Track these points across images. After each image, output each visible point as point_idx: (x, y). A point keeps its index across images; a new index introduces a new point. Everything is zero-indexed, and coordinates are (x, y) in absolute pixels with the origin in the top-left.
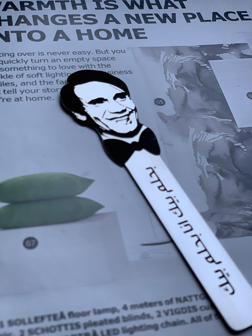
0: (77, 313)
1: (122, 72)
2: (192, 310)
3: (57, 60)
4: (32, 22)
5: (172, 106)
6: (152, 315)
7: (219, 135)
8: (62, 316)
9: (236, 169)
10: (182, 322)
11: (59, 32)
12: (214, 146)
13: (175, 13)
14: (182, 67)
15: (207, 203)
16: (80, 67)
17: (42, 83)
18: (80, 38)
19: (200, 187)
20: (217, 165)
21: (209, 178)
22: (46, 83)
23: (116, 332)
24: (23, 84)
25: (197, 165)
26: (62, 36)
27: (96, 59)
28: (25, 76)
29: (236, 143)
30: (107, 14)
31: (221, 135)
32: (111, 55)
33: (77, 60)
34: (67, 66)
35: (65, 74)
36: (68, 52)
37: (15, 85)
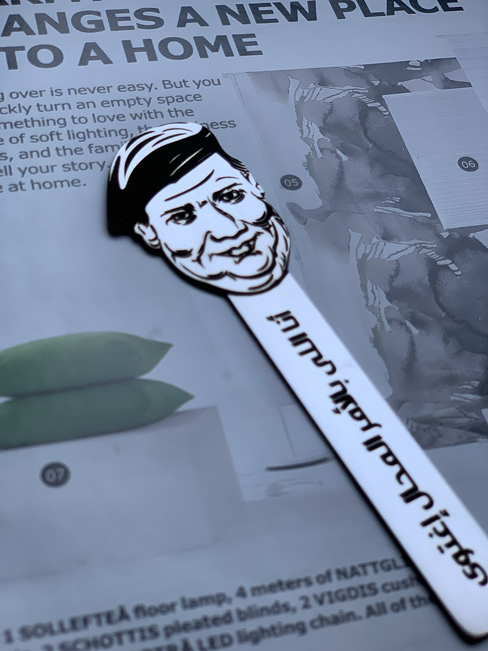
0: (151, 608)
1: (215, 124)
2: (367, 591)
3: (88, 103)
4: (33, 25)
5: (315, 190)
6: (292, 605)
7: (408, 245)
8: (123, 615)
9: (442, 311)
10: (350, 616)
11: (89, 47)
12: (398, 267)
14: (331, 111)
15: (390, 382)
17: (61, 152)
18: (131, 58)
19: (375, 350)
20: (406, 305)
21: (391, 331)
22: (68, 152)
23: (226, 640)
24: (24, 155)
25: (367, 305)
26: (96, 55)
27: (165, 99)
28: (27, 139)
29: (440, 260)
30: (182, 7)
31: (411, 246)
32: (193, 90)
33: (128, 103)
34: (107, 116)
35: (105, 131)
36: (108, 88)
37: (9, 158)
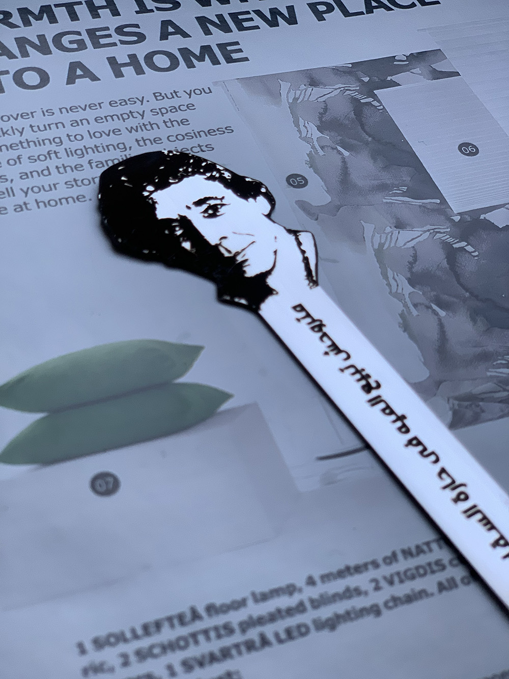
0: (223, 606)
1: (213, 131)
2: (435, 568)
3: (81, 120)
4: (15, 50)
5: (322, 186)
6: (363, 588)
7: (421, 231)
8: (196, 616)
9: (465, 292)
10: (422, 594)
11: (74, 66)
12: (416, 253)
13: (293, 6)
14: (326, 109)
15: (425, 364)
16: (130, 130)
17: (62, 170)
18: (119, 74)
19: (406, 335)
20: (429, 289)
21: (418, 315)
22: (68, 169)
23: (303, 630)
24: (24, 176)
25: (390, 292)
26: (82, 74)
27: (158, 111)
28: (24, 159)
29: (455, 243)
30: (162, 21)
31: (425, 232)
32: (185, 99)
33: (121, 117)
34: (103, 131)
35: (103, 146)
36: (99, 104)
37: (9, 180)
